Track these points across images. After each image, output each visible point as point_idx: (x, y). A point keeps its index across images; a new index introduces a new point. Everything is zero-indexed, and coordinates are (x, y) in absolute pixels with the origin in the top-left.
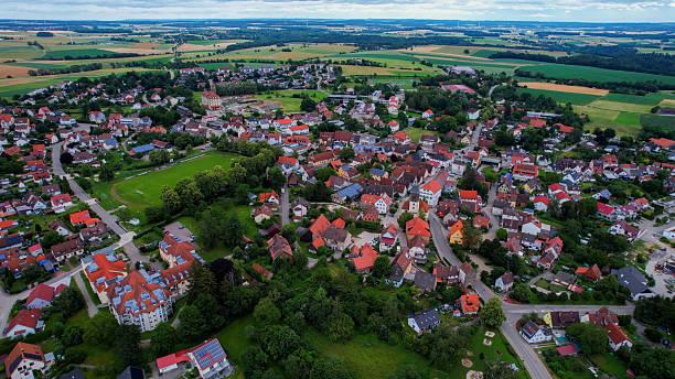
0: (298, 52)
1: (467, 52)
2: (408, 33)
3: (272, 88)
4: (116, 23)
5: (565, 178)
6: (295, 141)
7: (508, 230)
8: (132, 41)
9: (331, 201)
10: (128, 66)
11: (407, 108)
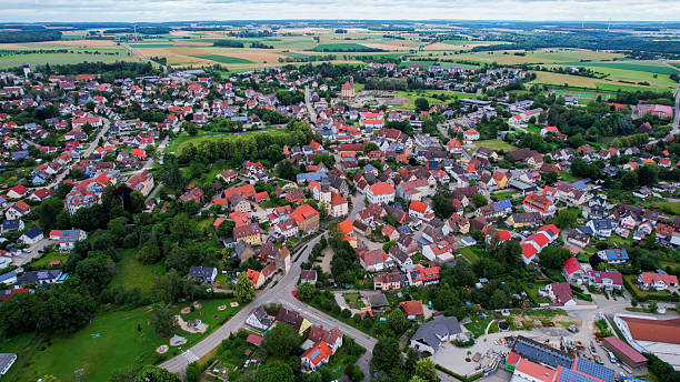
3: (429, 88)
5: (588, 225)
6: (345, 131)
7: (400, 246)
8: (399, 38)
9: (295, 180)
10: (358, 58)
11: (537, 123)
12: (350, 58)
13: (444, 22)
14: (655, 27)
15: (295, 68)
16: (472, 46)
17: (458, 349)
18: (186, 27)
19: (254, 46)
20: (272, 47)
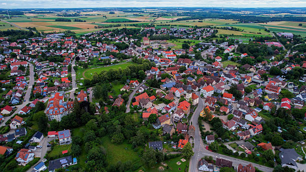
0: (206, 22)
1: (300, 25)
2: (275, 15)
3: (178, 38)
4: (140, 9)
5: (297, 96)
6: (164, 61)
7: (235, 116)
8: (141, 15)
9: (159, 88)
10: (131, 25)
11: (236, 52)
12: (128, 25)
13: (155, 8)
14: (237, 10)
15: (111, 31)
16: (176, 18)
17: (301, 164)
18: (30, 11)
19: (76, 21)
20: (85, 21)
